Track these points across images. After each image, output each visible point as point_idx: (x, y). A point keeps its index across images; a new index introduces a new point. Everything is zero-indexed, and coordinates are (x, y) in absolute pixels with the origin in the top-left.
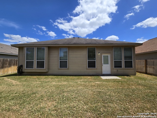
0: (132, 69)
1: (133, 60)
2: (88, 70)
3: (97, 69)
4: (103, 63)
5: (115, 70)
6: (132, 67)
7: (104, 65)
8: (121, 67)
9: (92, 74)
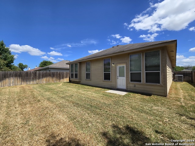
0: (159, 86)
1: (160, 72)
2: (104, 83)
3: (111, 82)
4: (118, 76)
5: (132, 85)
6: (159, 83)
7: (119, 78)
8: (140, 81)
9: (107, 87)
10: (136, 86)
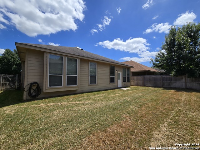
10: (125, 84)
